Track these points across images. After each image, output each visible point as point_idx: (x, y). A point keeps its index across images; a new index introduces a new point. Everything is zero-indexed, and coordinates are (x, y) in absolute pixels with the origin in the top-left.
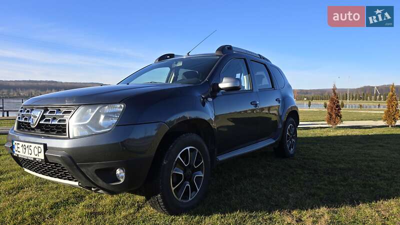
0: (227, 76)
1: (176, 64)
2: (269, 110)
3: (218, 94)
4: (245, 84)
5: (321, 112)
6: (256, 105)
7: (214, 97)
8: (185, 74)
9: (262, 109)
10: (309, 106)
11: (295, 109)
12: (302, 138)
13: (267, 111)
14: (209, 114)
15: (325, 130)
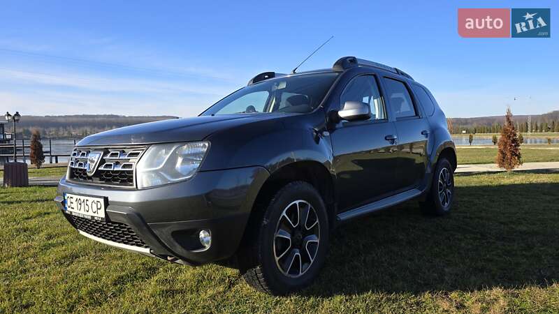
0: (350, 100)
1: (278, 85)
2: (411, 148)
3: (337, 126)
4: (376, 110)
5: (488, 150)
6: (393, 141)
7: (331, 129)
8: (289, 100)
9: (401, 147)
10: (470, 142)
11: (451, 146)
12: (460, 188)
13: (408, 150)
14: (325, 153)
15: (495, 176)
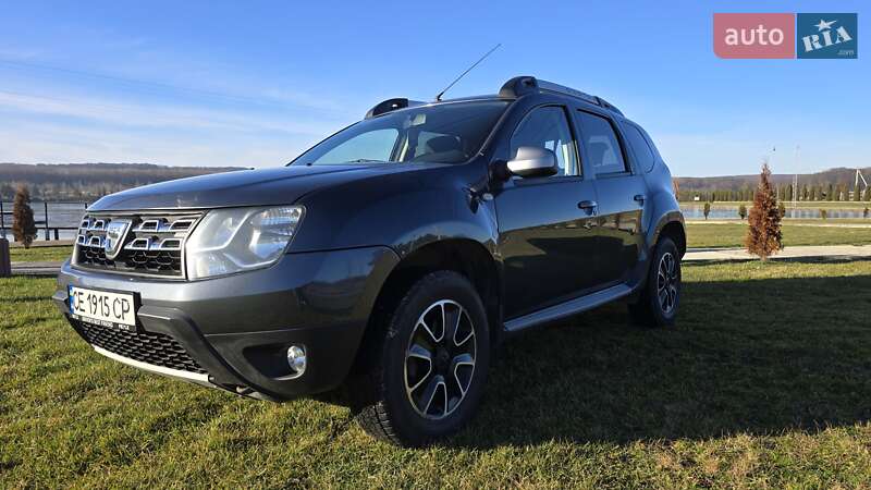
0: (526, 144)
1: (413, 119)
2: (617, 222)
3: (505, 185)
4: (566, 163)
5: (732, 228)
6: (590, 210)
7: (497, 192)
8: (430, 143)
9: (602, 220)
10: (706, 214)
11: (678, 219)
12: (690, 284)
13: (613, 225)
14: (486, 228)
15: (743, 266)
